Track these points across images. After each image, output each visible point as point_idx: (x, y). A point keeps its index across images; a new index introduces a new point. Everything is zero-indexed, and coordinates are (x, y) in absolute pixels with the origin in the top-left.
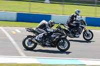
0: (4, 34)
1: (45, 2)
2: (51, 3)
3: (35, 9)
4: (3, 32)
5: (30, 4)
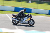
0: (8, 18)
1: (29, 2)
2: (32, 3)
3: (24, 6)
4: (7, 17)
5: (21, 3)
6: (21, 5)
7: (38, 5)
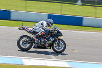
2: (83, 5)
6: (61, 10)
7: (96, 9)
